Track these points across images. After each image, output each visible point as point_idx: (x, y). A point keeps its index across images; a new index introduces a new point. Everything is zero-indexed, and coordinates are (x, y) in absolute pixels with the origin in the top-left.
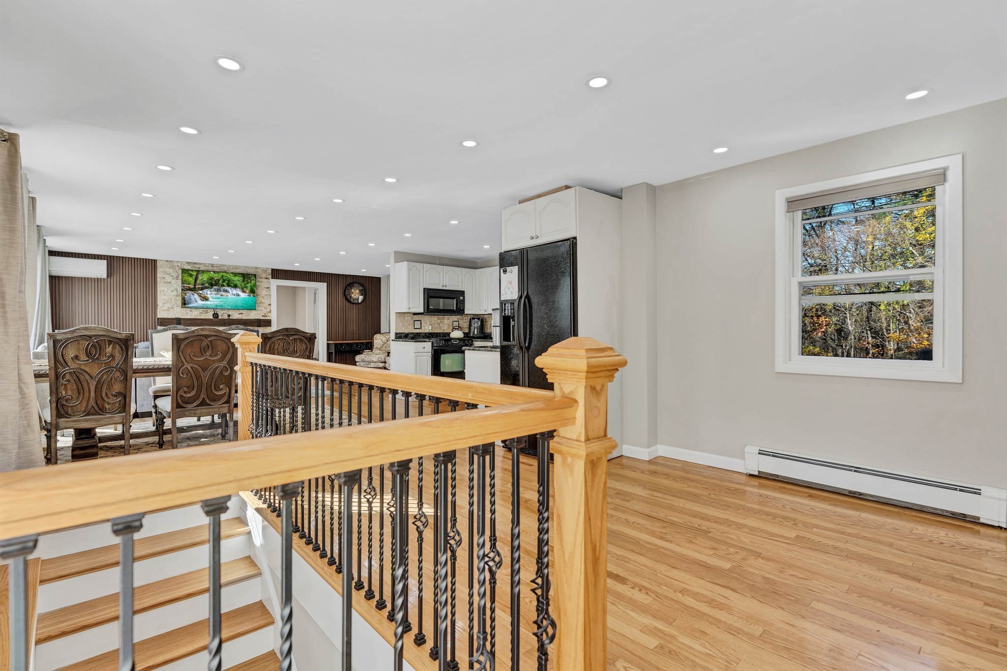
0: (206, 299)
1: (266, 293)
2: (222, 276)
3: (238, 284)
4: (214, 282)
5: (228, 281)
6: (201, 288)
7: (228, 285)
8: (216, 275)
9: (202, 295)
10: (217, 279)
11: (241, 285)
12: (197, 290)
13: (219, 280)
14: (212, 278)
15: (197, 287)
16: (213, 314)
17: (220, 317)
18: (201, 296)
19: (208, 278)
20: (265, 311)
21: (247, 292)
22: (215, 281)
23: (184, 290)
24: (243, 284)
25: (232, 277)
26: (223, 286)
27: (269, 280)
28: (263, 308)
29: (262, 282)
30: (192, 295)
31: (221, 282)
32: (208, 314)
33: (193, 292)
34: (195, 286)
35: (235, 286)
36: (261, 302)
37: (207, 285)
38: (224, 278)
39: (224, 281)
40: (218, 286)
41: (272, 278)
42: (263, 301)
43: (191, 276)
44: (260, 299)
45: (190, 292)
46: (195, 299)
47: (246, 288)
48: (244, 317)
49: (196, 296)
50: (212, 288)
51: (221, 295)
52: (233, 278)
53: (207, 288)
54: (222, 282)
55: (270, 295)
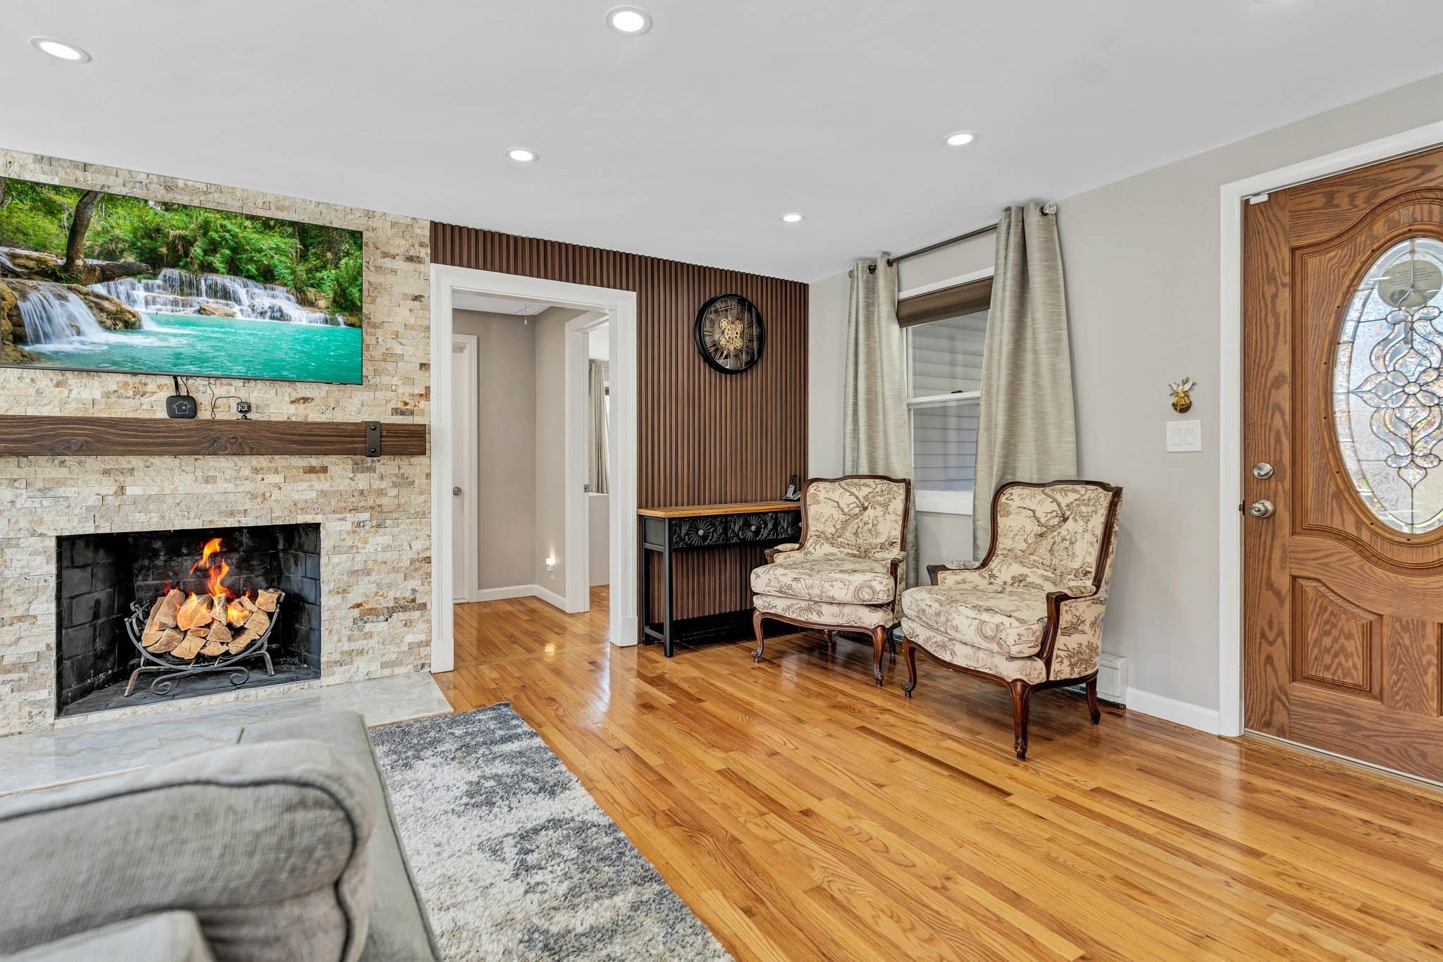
0: (125, 322)
1: (412, 321)
2: (205, 227)
3: (282, 266)
4: (164, 250)
5: (234, 250)
6: (103, 269)
7: (234, 268)
8: (175, 218)
9: (106, 304)
10: (182, 238)
11: (293, 272)
12: (83, 277)
13: (188, 243)
14: (158, 230)
15: (79, 262)
16: (170, 401)
17: (204, 414)
18: (102, 310)
19: (135, 232)
20: (405, 391)
21: (322, 303)
22: (172, 247)
23: (17, 275)
24: (301, 269)
25: (251, 235)
26: (208, 268)
27: (422, 267)
28: (395, 381)
29: (394, 272)
30: (56, 302)
31: (197, 250)
32: (145, 400)
33: (60, 288)
34: (70, 258)
35: (267, 276)
36: (388, 356)
37: (130, 258)
38: (212, 234)
39: (213, 248)
40: (185, 267)
41: (435, 259)
42: (398, 349)
43: (51, 210)
44: (380, 342)
45: (46, 287)
46: (71, 317)
47: (318, 285)
48: (314, 414)
49: (76, 305)
50: (155, 276)
51: (201, 311)
52: (256, 236)
53: (129, 272)
54: (205, 252)
55: (428, 328)
